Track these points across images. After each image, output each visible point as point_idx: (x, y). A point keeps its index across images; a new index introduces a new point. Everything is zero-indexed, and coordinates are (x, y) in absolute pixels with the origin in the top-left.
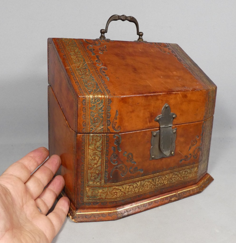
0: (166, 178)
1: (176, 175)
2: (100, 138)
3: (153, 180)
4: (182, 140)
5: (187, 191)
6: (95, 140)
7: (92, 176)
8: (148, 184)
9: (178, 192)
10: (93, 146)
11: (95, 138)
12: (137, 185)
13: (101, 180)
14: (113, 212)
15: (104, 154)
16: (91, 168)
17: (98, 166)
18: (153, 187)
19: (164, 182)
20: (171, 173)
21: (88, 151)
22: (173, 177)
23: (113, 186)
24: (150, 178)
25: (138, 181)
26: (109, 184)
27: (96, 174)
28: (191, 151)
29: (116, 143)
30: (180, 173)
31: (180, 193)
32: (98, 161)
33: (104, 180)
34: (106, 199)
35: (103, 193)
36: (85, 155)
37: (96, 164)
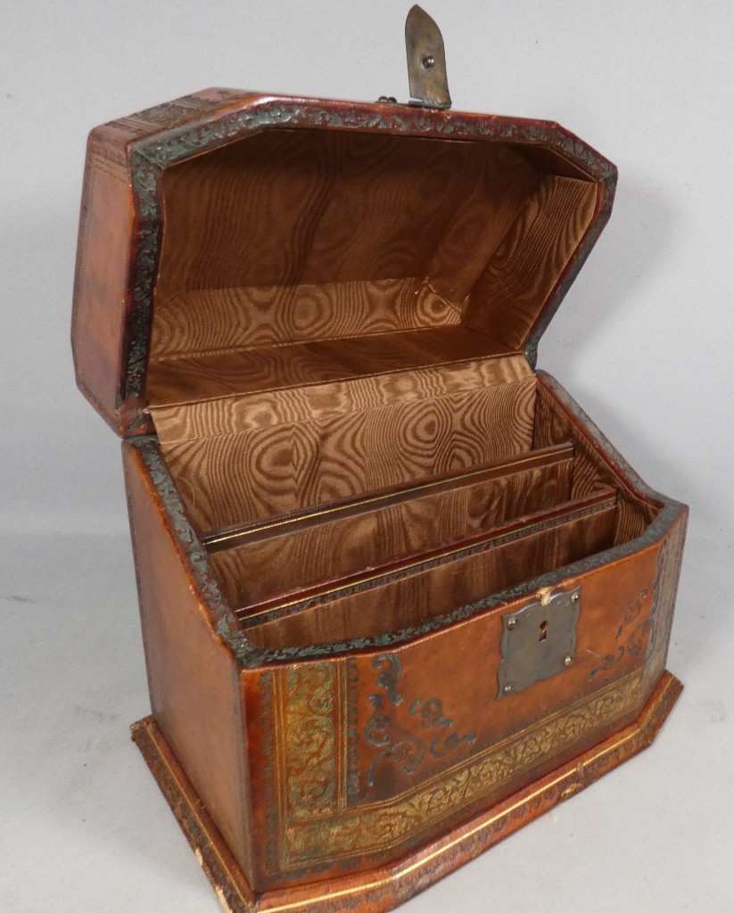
0: (548, 737)
1: (578, 716)
2: (328, 675)
3: (508, 753)
4: (596, 614)
5: (610, 753)
6: (308, 682)
7: (302, 794)
8: (492, 769)
9: (584, 764)
10: (302, 703)
11: (307, 676)
12: (458, 782)
13: (335, 797)
14: (382, 887)
15: (342, 722)
16: (299, 771)
17: (325, 760)
18: (508, 773)
19: (540, 749)
20: (563, 716)
21: (286, 719)
22: (569, 724)
23: (377, 809)
24: (498, 751)
25: (460, 772)
26: (363, 807)
27: (320, 783)
28: (623, 639)
29: (383, 681)
30: (589, 709)
31: (588, 766)
32: (322, 745)
33: (348, 796)
34: (354, 849)
35: (346, 835)
36: (273, 735)
37: (317, 754)
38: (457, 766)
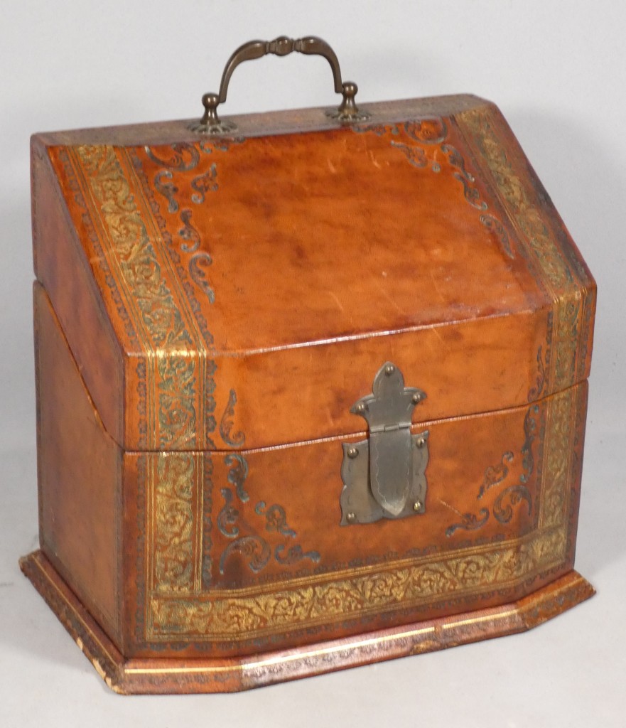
0: (400, 583)
1: (435, 571)
2: (188, 466)
3: (355, 586)
4: (449, 465)
6: (174, 468)
7: (166, 570)
9: (445, 627)
10: (169, 486)
11: (173, 463)
12: (303, 597)
13: (192, 579)
14: (230, 672)
15: (200, 507)
16: (164, 548)
17: (185, 541)
18: (356, 607)
19: (391, 594)
20: (417, 566)
21: (155, 498)
22: (425, 577)
23: (227, 598)
26: (215, 592)
27: (180, 562)
28: (486, 500)
29: (232, 477)
30: (449, 569)
31: (450, 630)
32: (183, 528)
33: (203, 581)
34: (207, 632)
35: (200, 617)
36: (145, 511)
37: (178, 535)
38: (301, 580)
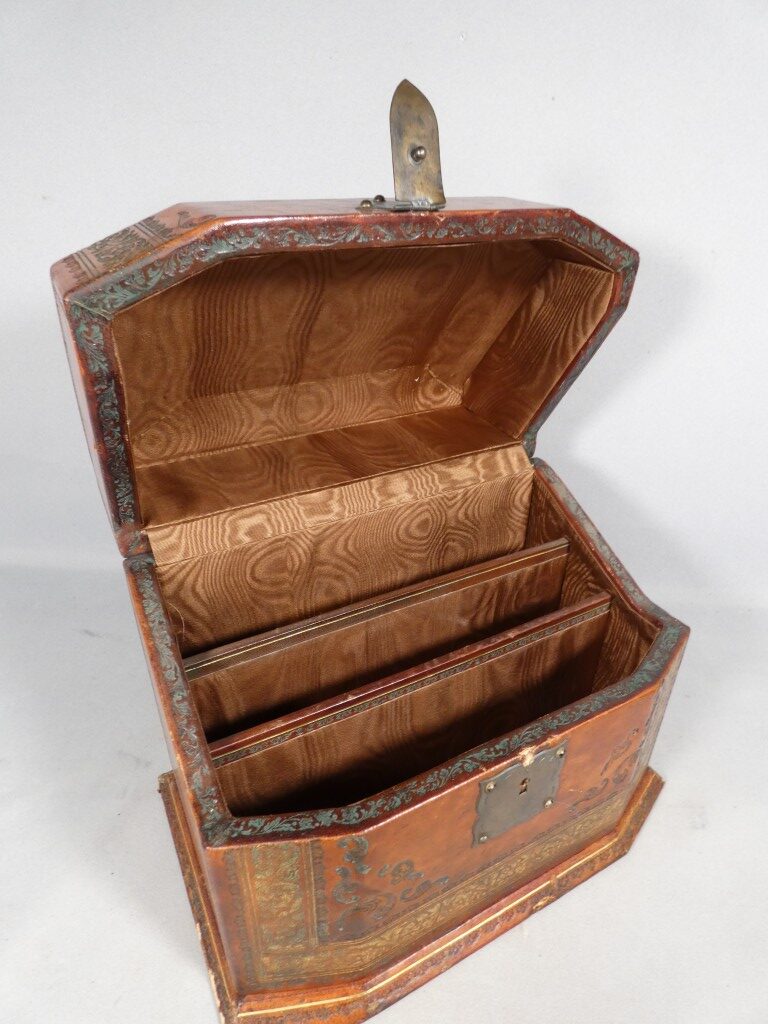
0: (523, 861)
1: (555, 841)
2: (292, 853)
3: (481, 883)
4: (582, 759)
6: (274, 858)
7: (275, 935)
8: (465, 897)
9: (558, 876)
10: (269, 873)
11: (272, 854)
12: (430, 914)
13: (306, 938)
14: (354, 1001)
15: (310, 886)
16: (270, 920)
17: (295, 913)
18: (481, 896)
19: (514, 873)
20: (540, 844)
21: (253, 885)
22: (545, 849)
23: (347, 946)
24: (472, 883)
25: (432, 906)
26: (333, 945)
27: (290, 928)
28: (608, 774)
29: (349, 857)
30: (567, 833)
31: (563, 878)
32: (291, 903)
33: (319, 938)
34: (327, 971)
35: (319, 962)
36: (242, 896)
37: (286, 909)
38: (429, 903)
